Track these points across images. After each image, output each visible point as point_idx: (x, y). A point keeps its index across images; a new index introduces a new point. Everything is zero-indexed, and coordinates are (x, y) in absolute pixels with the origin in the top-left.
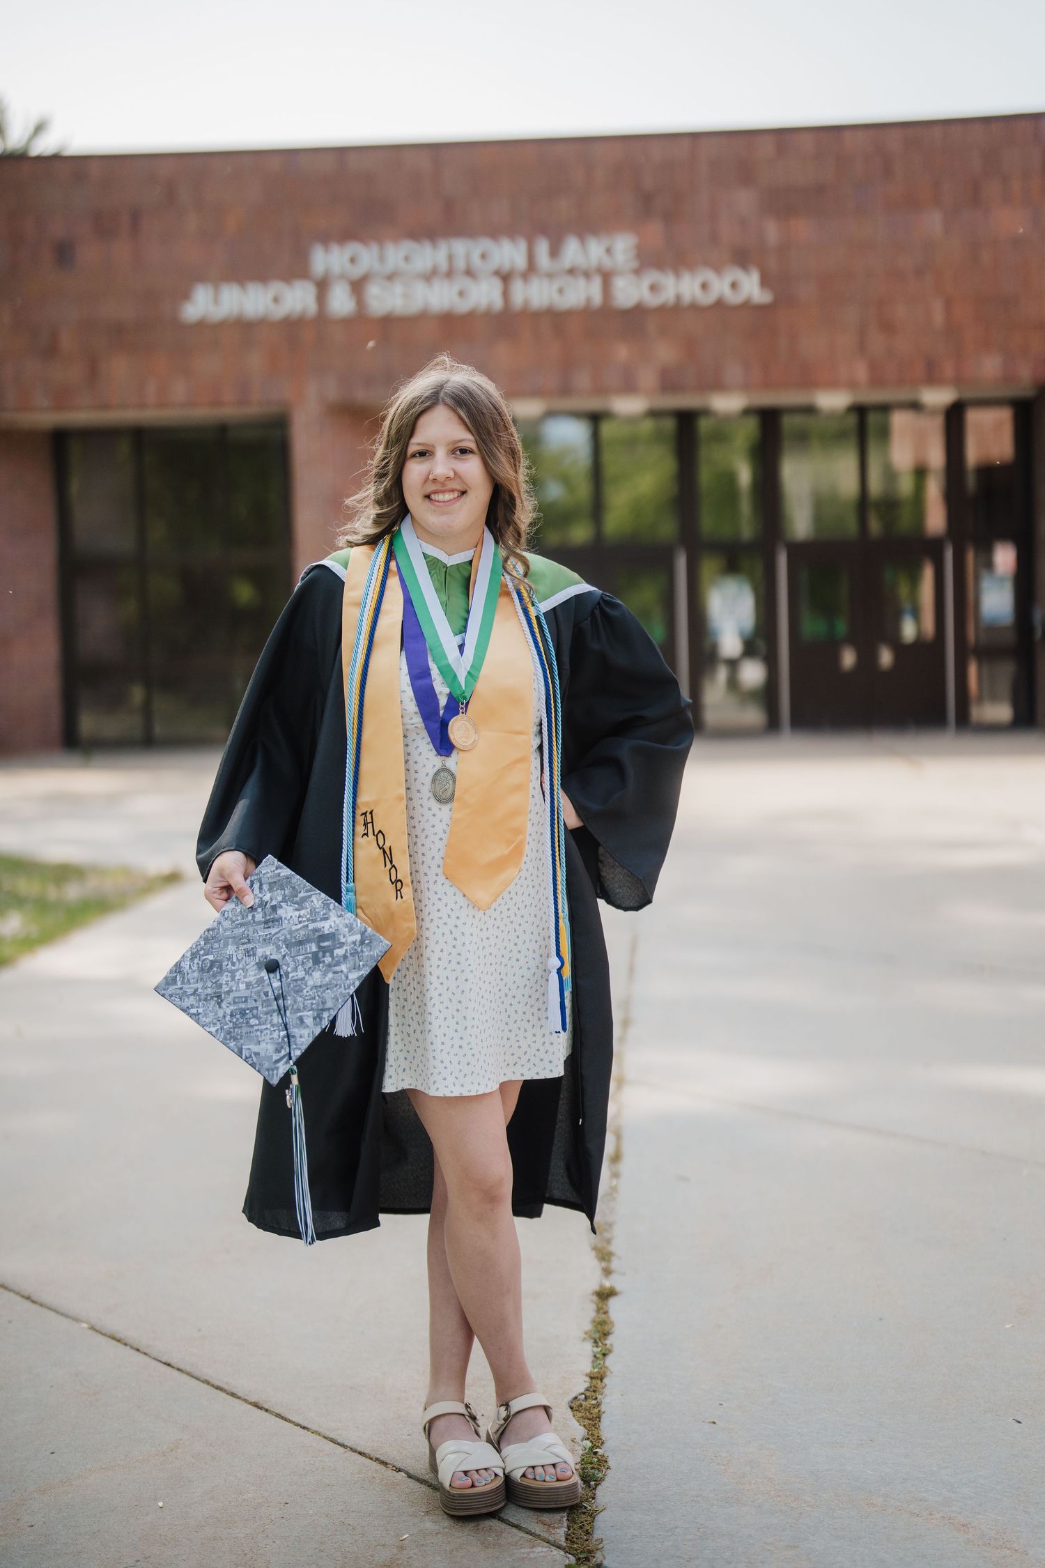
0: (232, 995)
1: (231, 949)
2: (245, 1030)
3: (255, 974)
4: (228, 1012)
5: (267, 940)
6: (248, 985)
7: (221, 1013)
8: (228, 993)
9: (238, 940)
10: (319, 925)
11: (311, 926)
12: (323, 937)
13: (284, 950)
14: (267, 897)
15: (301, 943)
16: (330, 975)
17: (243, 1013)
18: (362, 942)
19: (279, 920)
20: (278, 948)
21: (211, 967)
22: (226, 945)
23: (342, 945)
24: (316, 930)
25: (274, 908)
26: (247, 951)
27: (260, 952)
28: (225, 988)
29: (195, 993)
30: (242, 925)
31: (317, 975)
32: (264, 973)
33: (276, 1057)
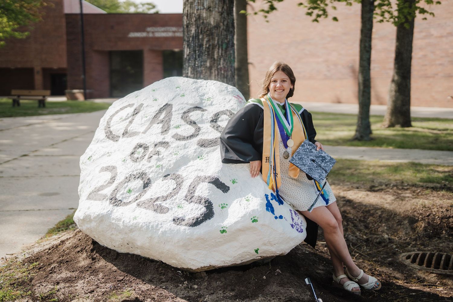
0: (307, 165)
1: (303, 156)
2: (312, 172)
3: (310, 162)
4: (307, 168)
5: (311, 156)
6: (310, 163)
7: (306, 168)
8: (306, 164)
9: (305, 154)
10: (322, 154)
11: (320, 154)
12: (322, 157)
13: (315, 158)
14: (308, 147)
15: (318, 157)
16: (326, 165)
17: (310, 169)
18: (331, 159)
19: (312, 152)
20: (314, 158)
21: (300, 159)
22: (302, 155)
23: (327, 159)
24: (320, 155)
25: (311, 150)
26: (307, 157)
27: (310, 157)
28: (305, 164)
29: (298, 163)
30: (305, 152)
31: (323, 164)
32: (312, 162)
33: (319, 178)
